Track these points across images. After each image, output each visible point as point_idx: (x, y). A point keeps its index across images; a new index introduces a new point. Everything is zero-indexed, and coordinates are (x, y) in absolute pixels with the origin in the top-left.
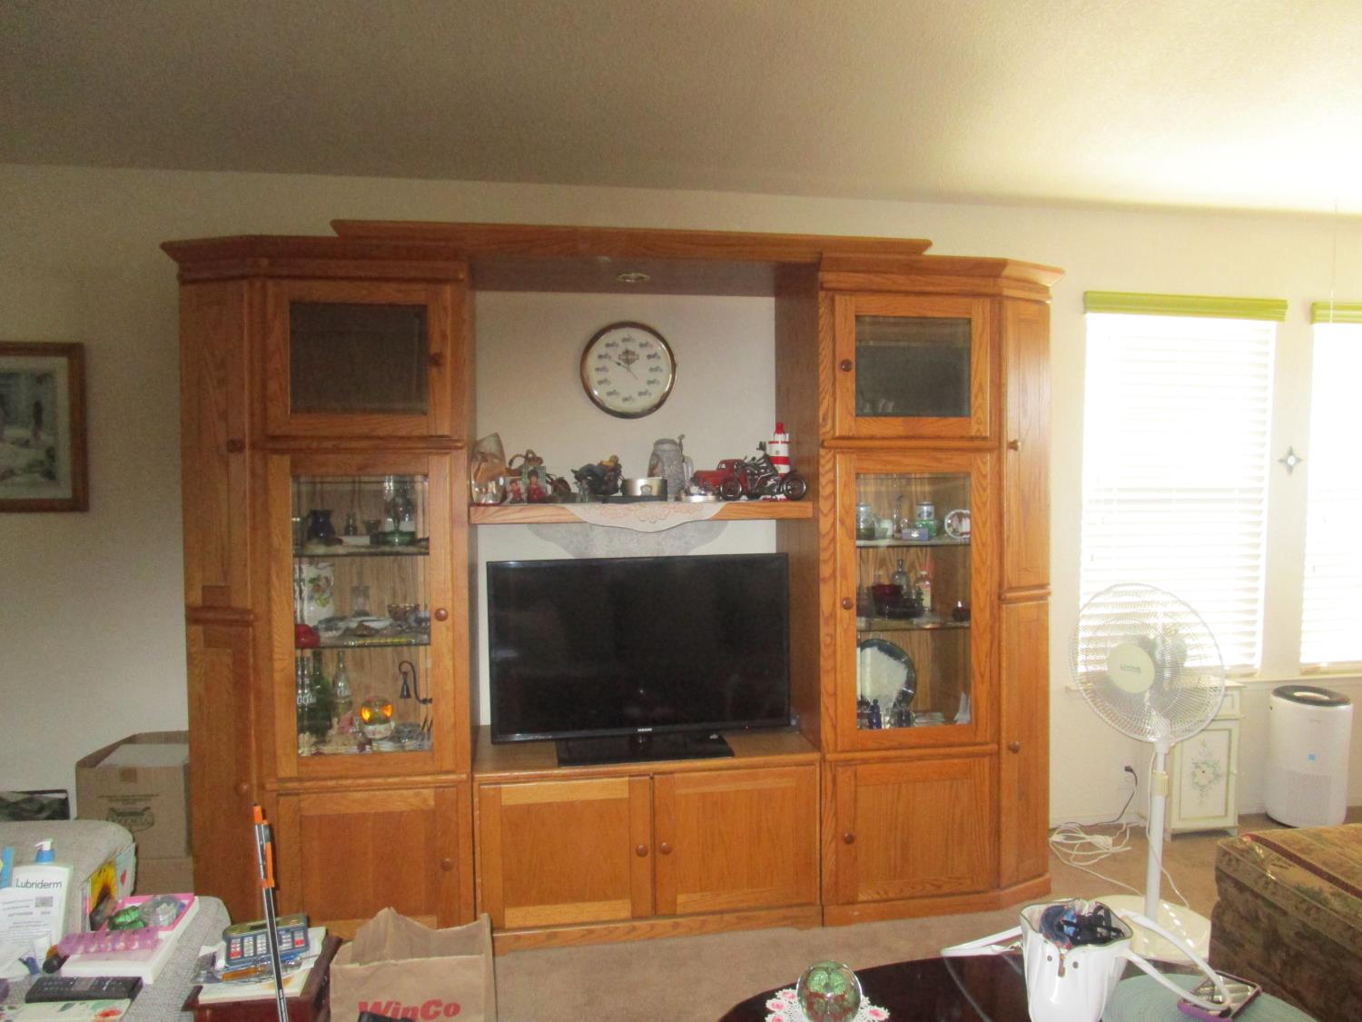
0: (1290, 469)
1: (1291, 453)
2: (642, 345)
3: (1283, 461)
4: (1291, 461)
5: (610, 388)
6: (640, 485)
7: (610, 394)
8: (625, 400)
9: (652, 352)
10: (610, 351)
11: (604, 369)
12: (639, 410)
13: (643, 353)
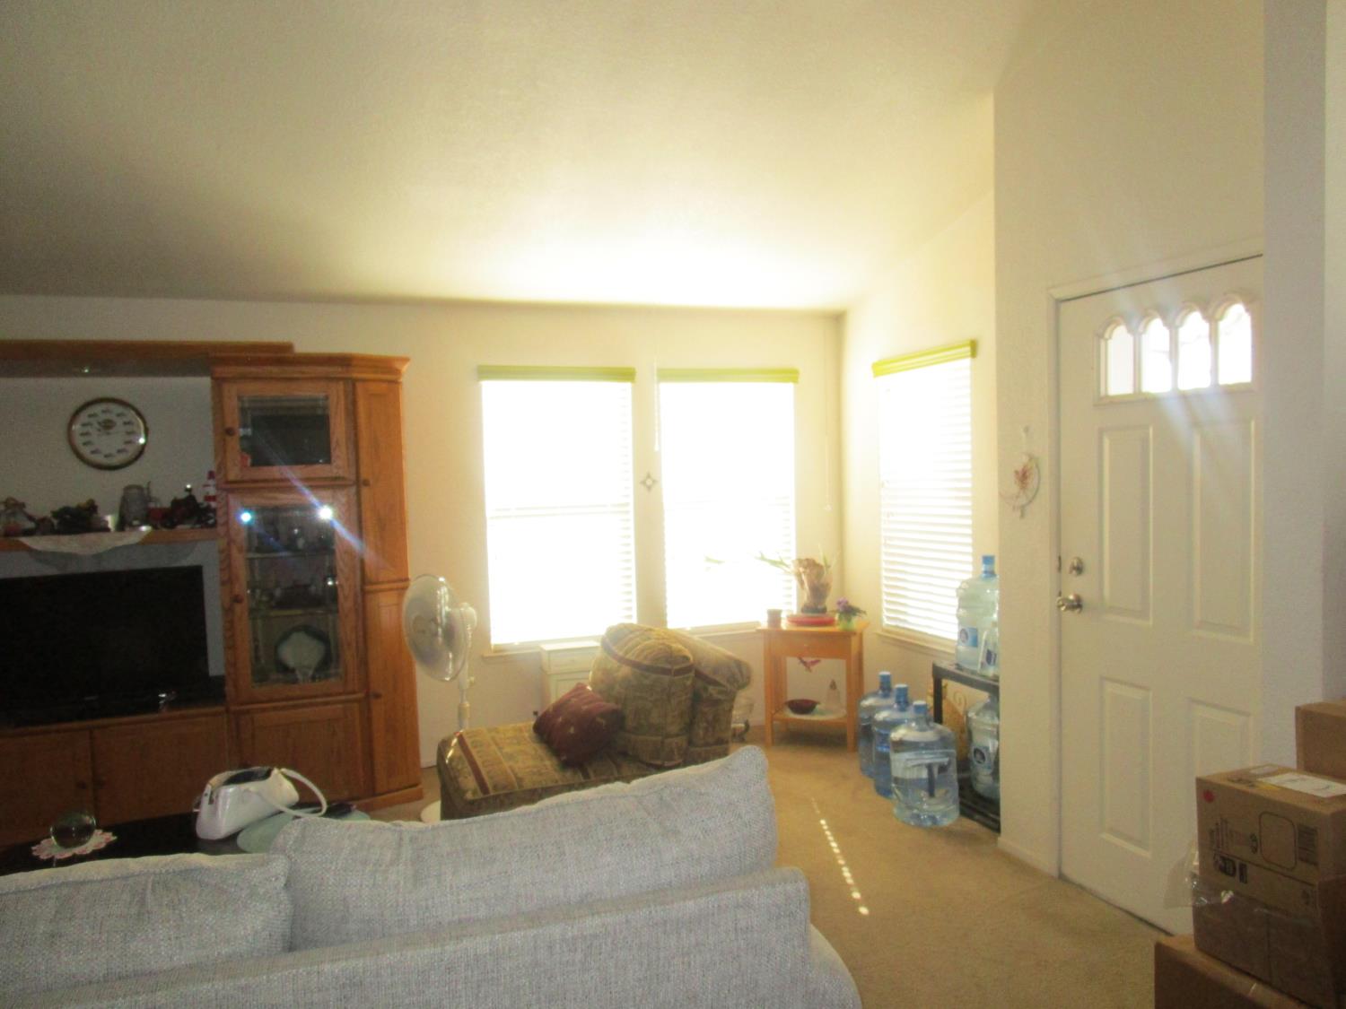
0: (649, 488)
1: (649, 476)
2: (119, 415)
3: (643, 483)
4: (649, 482)
5: (93, 448)
6: (111, 520)
7: (93, 452)
8: (106, 456)
9: (126, 420)
10: (92, 420)
11: (87, 434)
12: (118, 464)
13: (119, 422)
